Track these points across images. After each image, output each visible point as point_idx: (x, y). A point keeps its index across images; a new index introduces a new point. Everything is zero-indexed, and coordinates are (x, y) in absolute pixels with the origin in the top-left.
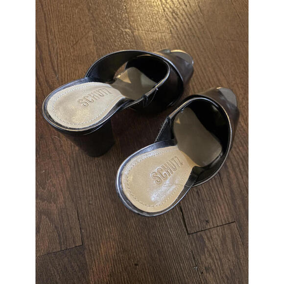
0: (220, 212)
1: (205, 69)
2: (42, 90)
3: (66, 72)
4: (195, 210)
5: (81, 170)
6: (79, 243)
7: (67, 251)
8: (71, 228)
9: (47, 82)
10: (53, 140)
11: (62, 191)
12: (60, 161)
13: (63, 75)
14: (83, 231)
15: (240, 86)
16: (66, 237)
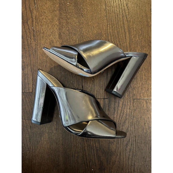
0: (102, 93)
1: (117, 15)
2: (26, 12)
3: (40, 4)
4: (89, 89)
5: (38, 58)
6: (31, 91)
7: (25, 93)
8: (28, 84)
9: (30, 8)
10: (27, 40)
11: (27, 66)
12: (29, 51)
13: (39, 6)
14: (34, 86)
15: (134, 29)
16: (25, 87)
